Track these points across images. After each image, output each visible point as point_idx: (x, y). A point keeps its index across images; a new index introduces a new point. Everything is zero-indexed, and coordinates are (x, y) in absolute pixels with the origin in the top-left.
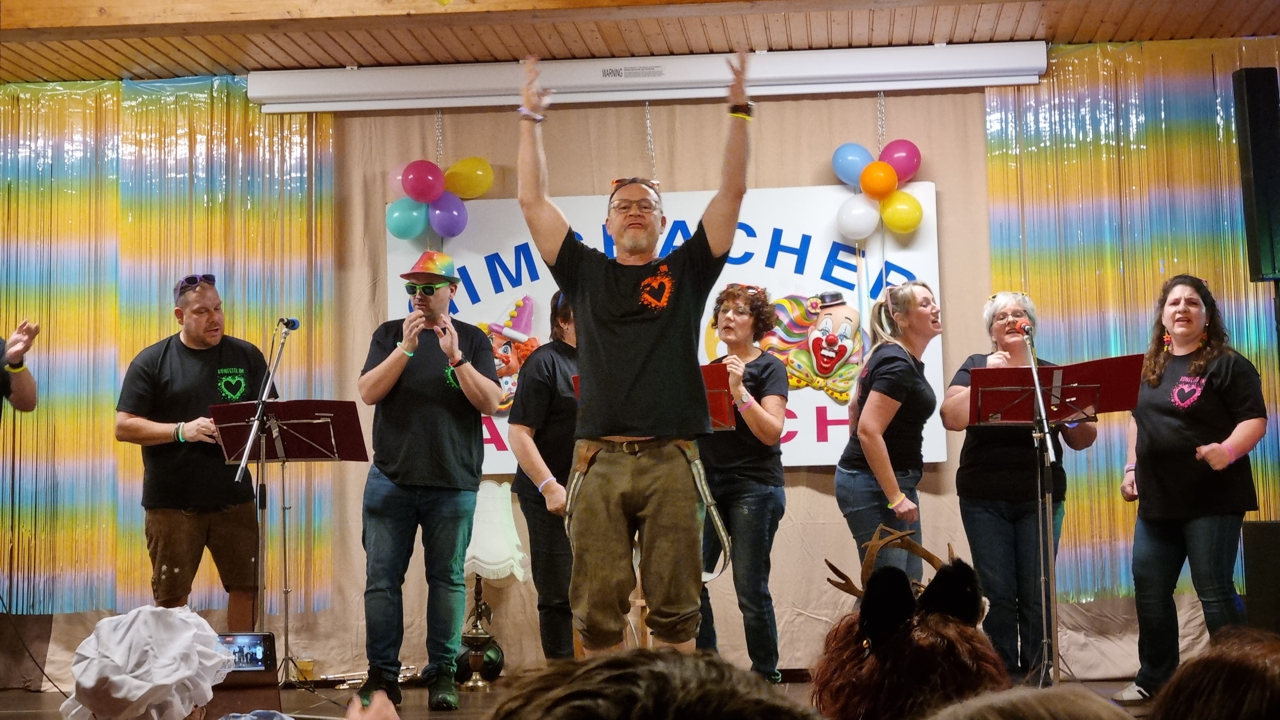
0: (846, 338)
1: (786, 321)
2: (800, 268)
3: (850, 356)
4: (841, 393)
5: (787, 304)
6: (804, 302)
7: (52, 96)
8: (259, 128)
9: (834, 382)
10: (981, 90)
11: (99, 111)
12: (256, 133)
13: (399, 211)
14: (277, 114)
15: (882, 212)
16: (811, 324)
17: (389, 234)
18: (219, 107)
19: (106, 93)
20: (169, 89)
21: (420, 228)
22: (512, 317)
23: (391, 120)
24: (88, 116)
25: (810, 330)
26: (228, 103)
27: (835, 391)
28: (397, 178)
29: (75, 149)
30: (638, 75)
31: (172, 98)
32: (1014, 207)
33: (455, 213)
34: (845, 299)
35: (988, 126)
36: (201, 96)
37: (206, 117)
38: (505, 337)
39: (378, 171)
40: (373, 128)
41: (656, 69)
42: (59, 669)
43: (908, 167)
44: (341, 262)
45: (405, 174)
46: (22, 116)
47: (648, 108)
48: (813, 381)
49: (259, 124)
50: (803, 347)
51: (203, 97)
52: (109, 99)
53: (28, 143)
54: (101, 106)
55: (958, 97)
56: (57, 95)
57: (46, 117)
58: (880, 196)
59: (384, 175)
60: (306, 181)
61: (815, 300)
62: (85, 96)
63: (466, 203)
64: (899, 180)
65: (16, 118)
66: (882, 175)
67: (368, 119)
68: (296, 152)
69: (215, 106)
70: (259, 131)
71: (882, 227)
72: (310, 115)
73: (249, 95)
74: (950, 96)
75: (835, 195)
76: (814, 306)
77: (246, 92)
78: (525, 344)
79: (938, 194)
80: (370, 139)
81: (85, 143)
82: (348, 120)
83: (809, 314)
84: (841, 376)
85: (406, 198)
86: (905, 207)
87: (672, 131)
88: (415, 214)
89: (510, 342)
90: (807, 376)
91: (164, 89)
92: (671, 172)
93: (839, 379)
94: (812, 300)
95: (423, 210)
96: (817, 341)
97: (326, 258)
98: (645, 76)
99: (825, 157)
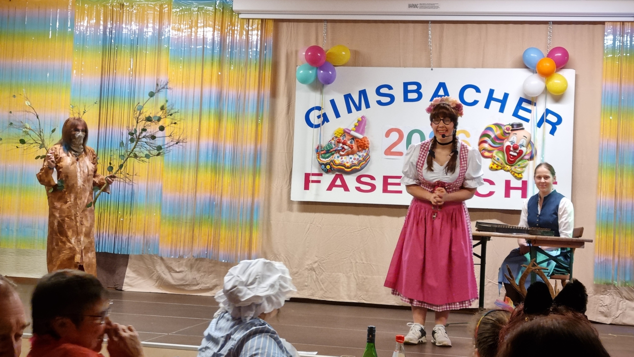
0: (523, 146)
1: (493, 136)
2: (502, 110)
3: (525, 155)
4: (519, 174)
5: (494, 128)
6: (503, 127)
7: (139, 5)
8: (238, 25)
9: (515, 168)
10: (603, 23)
11: (161, 13)
12: (236, 28)
13: (303, 70)
14: (247, 19)
15: (546, 83)
16: (506, 138)
17: (297, 81)
18: (219, 14)
19: (165, 4)
20: (195, 4)
21: (312, 79)
22: (355, 126)
23: (302, 24)
24: (156, 15)
25: (505, 141)
26: (223, 12)
27: (516, 173)
28: (302, 54)
29: (149, 31)
30: (427, 8)
31: (196, 9)
32: (616, 85)
33: (330, 73)
34: (524, 127)
35: (605, 42)
36: (210, 8)
37: (212, 19)
38: (352, 136)
39: (294, 49)
40: (293, 28)
41: (436, 5)
42: (131, 280)
43: (562, 61)
44: (274, 94)
45: (307, 52)
46: (124, 14)
47: (430, 25)
48: (504, 167)
49: (238, 23)
50: (501, 150)
51: (211, 8)
52: (166, 7)
53: (127, 27)
54: (162, 11)
55: (591, 26)
56: (141, 4)
57: (136, 14)
58: (546, 75)
59: (297, 52)
60: (258, 53)
61: (509, 126)
62: (155, 5)
63: (336, 68)
64: (557, 68)
65: (121, 15)
66: (548, 64)
67: (290, 23)
68: (255, 38)
69: (217, 13)
70: (237, 27)
71: (546, 91)
72: (262, 20)
73: (233, 9)
74: (586, 26)
75: (523, 74)
76: (508, 129)
77: (232, 7)
78: (361, 140)
79: (576, 76)
80: (291, 33)
81: (154, 28)
82: (281, 24)
83: (505, 133)
84: (519, 165)
85: (306, 64)
86: (559, 82)
87: (441, 37)
88: (310, 72)
89: (354, 138)
90: (502, 164)
91: (193, 4)
92: (440, 58)
93: (518, 167)
94: (507, 126)
95: (315, 70)
96: (508, 147)
97: (267, 91)
98: (430, 8)
99: (519, 54)
